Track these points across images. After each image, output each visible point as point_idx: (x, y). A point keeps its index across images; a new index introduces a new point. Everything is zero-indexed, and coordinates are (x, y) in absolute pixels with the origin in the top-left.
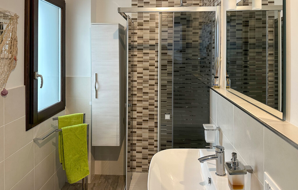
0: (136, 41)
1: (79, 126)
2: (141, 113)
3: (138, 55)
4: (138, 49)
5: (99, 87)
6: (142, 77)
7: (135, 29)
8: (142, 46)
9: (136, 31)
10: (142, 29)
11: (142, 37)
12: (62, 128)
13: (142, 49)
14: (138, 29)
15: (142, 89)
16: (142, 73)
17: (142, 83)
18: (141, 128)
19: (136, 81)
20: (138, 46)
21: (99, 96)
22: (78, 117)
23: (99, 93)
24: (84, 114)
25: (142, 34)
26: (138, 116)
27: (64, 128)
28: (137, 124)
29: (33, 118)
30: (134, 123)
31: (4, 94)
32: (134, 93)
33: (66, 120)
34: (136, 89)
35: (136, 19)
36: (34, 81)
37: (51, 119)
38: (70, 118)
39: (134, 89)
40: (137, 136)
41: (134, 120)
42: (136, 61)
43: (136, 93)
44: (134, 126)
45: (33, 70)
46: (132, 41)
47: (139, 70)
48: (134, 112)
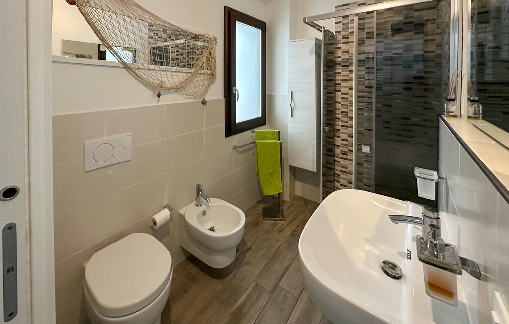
0: (341, 57)
1: (273, 143)
2: (347, 140)
3: (343, 73)
4: (343, 66)
5: (295, 106)
6: (348, 99)
7: (339, 43)
8: (348, 61)
9: (340, 45)
10: (348, 42)
11: (348, 52)
12: (257, 141)
13: (348, 66)
14: (343, 43)
15: (347, 112)
16: (348, 94)
17: (348, 106)
18: (347, 159)
19: (340, 103)
20: (343, 62)
21: (295, 115)
22: (273, 133)
23: (295, 112)
24: (279, 132)
25: (347, 48)
26: (342, 144)
27: (259, 141)
28: (342, 153)
29: (232, 128)
30: (338, 151)
31: (204, 103)
32: (337, 116)
33: (262, 134)
34: (340, 112)
35: (341, 32)
36: (232, 95)
37: (250, 131)
38: (266, 133)
39: (337, 112)
40: (342, 167)
41: (338, 148)
42: (340, 80)
43: (340, 116)
44: (338, 154)
45: (231, 85)
46: (335, 57)
47: (344, 90)
48: (336, 138)
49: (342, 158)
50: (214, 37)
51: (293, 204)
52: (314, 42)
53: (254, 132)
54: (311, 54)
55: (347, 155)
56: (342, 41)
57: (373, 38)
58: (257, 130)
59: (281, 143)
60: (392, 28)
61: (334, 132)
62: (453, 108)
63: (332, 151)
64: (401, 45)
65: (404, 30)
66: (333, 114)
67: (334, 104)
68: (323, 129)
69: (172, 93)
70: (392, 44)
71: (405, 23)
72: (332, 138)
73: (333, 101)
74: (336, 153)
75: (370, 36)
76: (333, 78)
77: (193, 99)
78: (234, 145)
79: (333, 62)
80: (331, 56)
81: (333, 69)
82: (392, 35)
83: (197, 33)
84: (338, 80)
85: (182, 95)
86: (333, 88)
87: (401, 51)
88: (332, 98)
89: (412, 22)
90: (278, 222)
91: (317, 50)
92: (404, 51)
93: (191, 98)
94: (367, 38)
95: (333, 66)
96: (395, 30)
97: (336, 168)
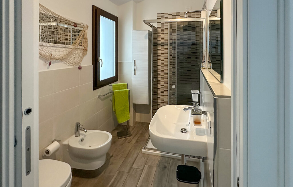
0: (160, 41)
2: (164, 85)
3: (161, 50)
4: (161, 46)
5: (136, 68)
6: (164, 63)
7: (159, 34)
8: (164, 43)
10: (164, 33)
11: (164, 38)
12: (114, 91)
13: (164, 46)
14: (161, 34)
15: (164, 70)
16: (164, 61)
17: (164, 67)
18: (163, 95)
19: (160, 65)
20: (161, 43)
21: (136, 74)
22: (124, 85)
23: (136, 72)
24: (128, 84)
25: (163, 36)
26: (161, 88)
27: (116, 91)
28: (161, 93)
29: (97, 84)
30: (159, 92)
31: (80, 68)
32: (159, 73)
33: (117, 87)
34: (160, 70)
35: (160, 27)
36: (98, 62)
37: (109, 85)
38: (119, 85)
39: (159, 70)
40: (161, 100)
41: (159, 90)
42: (160, 53)
43: (160, 73)
44: (159, 94)
45: (97, 56)
46: (157, 41)
47: (162, 59)
48: (159, 85)
49: (161, 95)
50: (87, 25)
51: (135, 126)
52: (147, 32)
53: (112, 85)
54: (145, 39)
55: (164, 93)
56: (161, 32)
57: (175, 32)
58: (114, 84)
59: (129, 90)
60: (183, 28)
61: (157, 81)
62: (204, 65)
63: (156, 92)
64: (187, 37)
65: (188, 29)
66: (156, 72)
67: (157, 67)
68: (153, 80)
69: (58, 62)
70: (183, 36)
71: (188, 27)
72: (156, 85)
73: (156, 65)
74: (158, 93)
75: (174, 31)
76: (157, 52)
77: (73, 66)
78: (98, 95)
79: (156, 43)
80: (156, 40)
81: (156, 47)
82: (183, 32)
83: (76, 22)
84: (159, 53)
85: (65, 63)
86: (156, 58)
87: (187, 39)
88: (156, 63)
89: (191, 27)
90: (127, 138)
91: (149, 37)
92: (188, 40)
93: (71, 65)
94: (173, 32)
95: (156, 46)
96: (184, 29)
97: (159, 101)
